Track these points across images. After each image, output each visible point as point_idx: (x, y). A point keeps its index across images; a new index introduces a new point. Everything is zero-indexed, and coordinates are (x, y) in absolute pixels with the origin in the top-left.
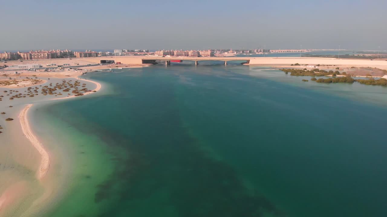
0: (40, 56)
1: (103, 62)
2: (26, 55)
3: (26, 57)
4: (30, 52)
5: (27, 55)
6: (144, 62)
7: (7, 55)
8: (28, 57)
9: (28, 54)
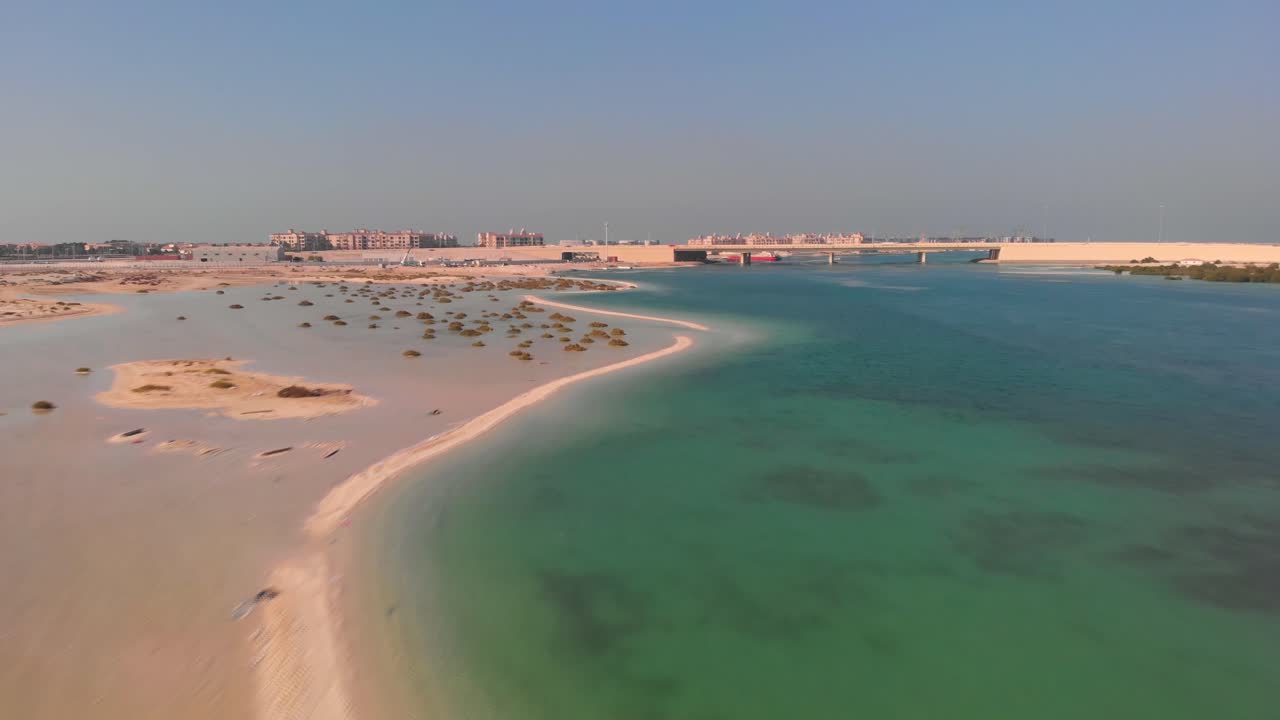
0: (389, 243)
1: (568, 256)
2: (350, 239)
3: (351, 244)
4: (363, 231)
5: (354, 238)
6: (681, 255)
7: (295, 240)
8: (357, 243)
9: (357, 236)
